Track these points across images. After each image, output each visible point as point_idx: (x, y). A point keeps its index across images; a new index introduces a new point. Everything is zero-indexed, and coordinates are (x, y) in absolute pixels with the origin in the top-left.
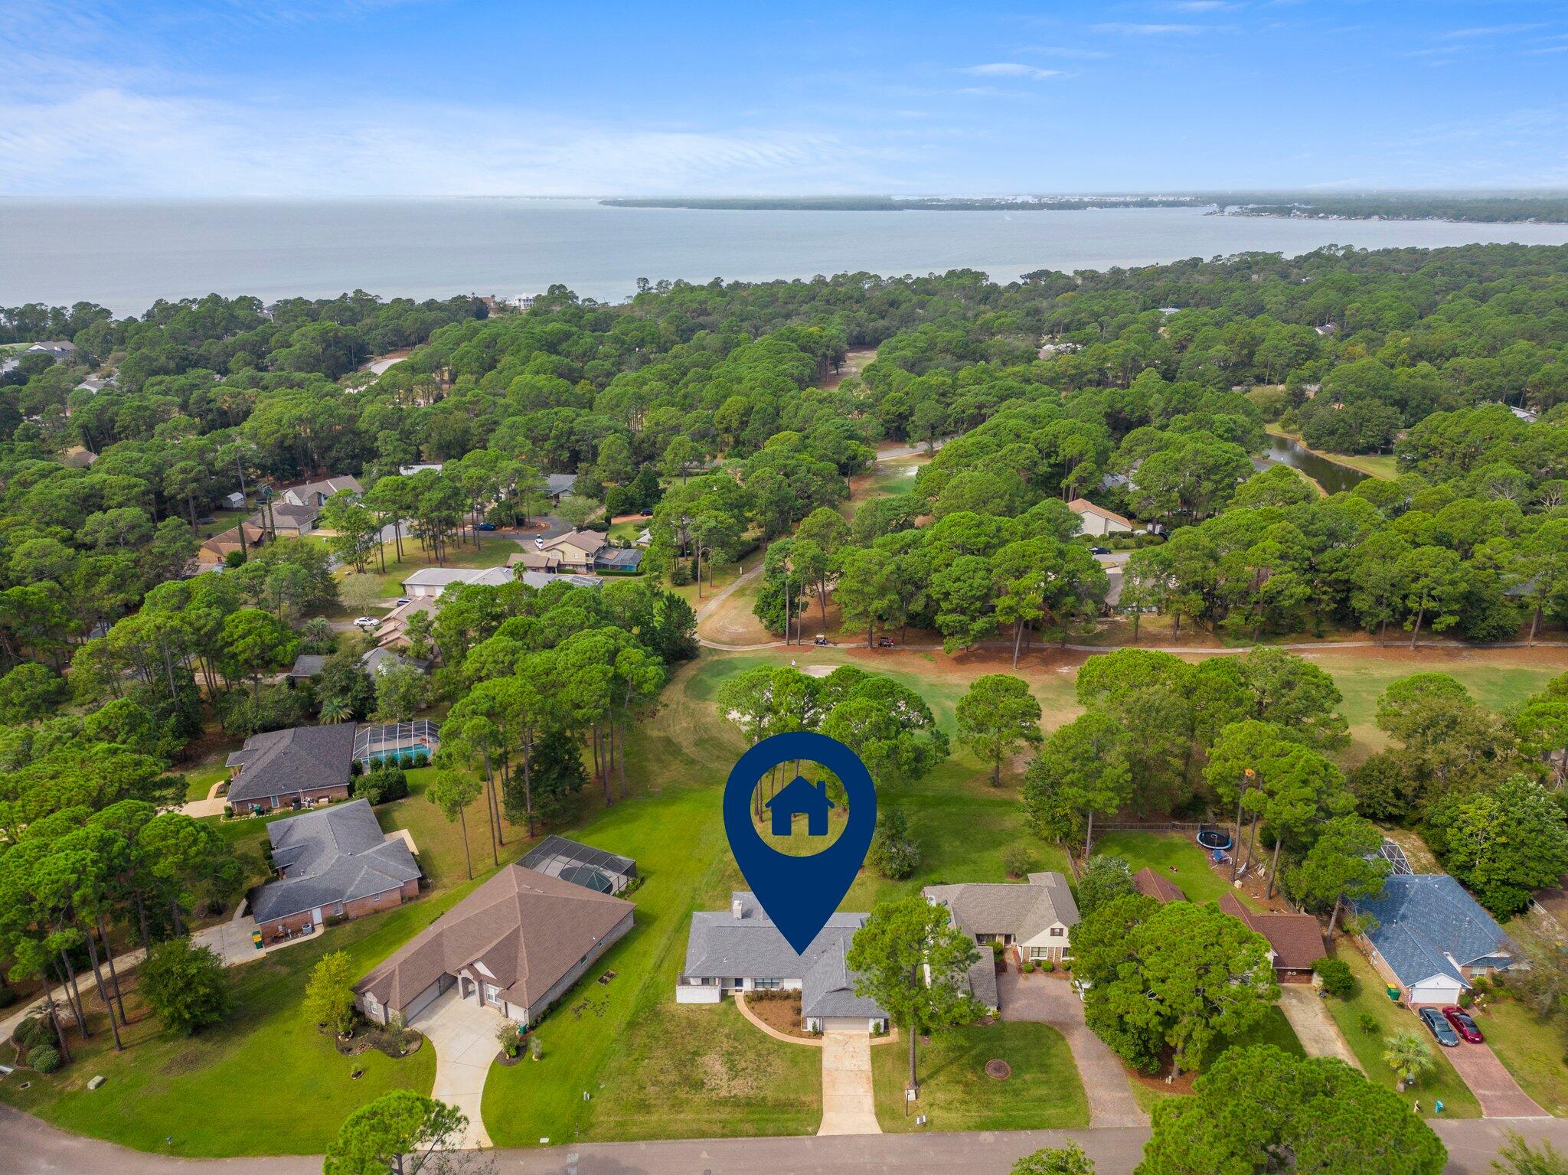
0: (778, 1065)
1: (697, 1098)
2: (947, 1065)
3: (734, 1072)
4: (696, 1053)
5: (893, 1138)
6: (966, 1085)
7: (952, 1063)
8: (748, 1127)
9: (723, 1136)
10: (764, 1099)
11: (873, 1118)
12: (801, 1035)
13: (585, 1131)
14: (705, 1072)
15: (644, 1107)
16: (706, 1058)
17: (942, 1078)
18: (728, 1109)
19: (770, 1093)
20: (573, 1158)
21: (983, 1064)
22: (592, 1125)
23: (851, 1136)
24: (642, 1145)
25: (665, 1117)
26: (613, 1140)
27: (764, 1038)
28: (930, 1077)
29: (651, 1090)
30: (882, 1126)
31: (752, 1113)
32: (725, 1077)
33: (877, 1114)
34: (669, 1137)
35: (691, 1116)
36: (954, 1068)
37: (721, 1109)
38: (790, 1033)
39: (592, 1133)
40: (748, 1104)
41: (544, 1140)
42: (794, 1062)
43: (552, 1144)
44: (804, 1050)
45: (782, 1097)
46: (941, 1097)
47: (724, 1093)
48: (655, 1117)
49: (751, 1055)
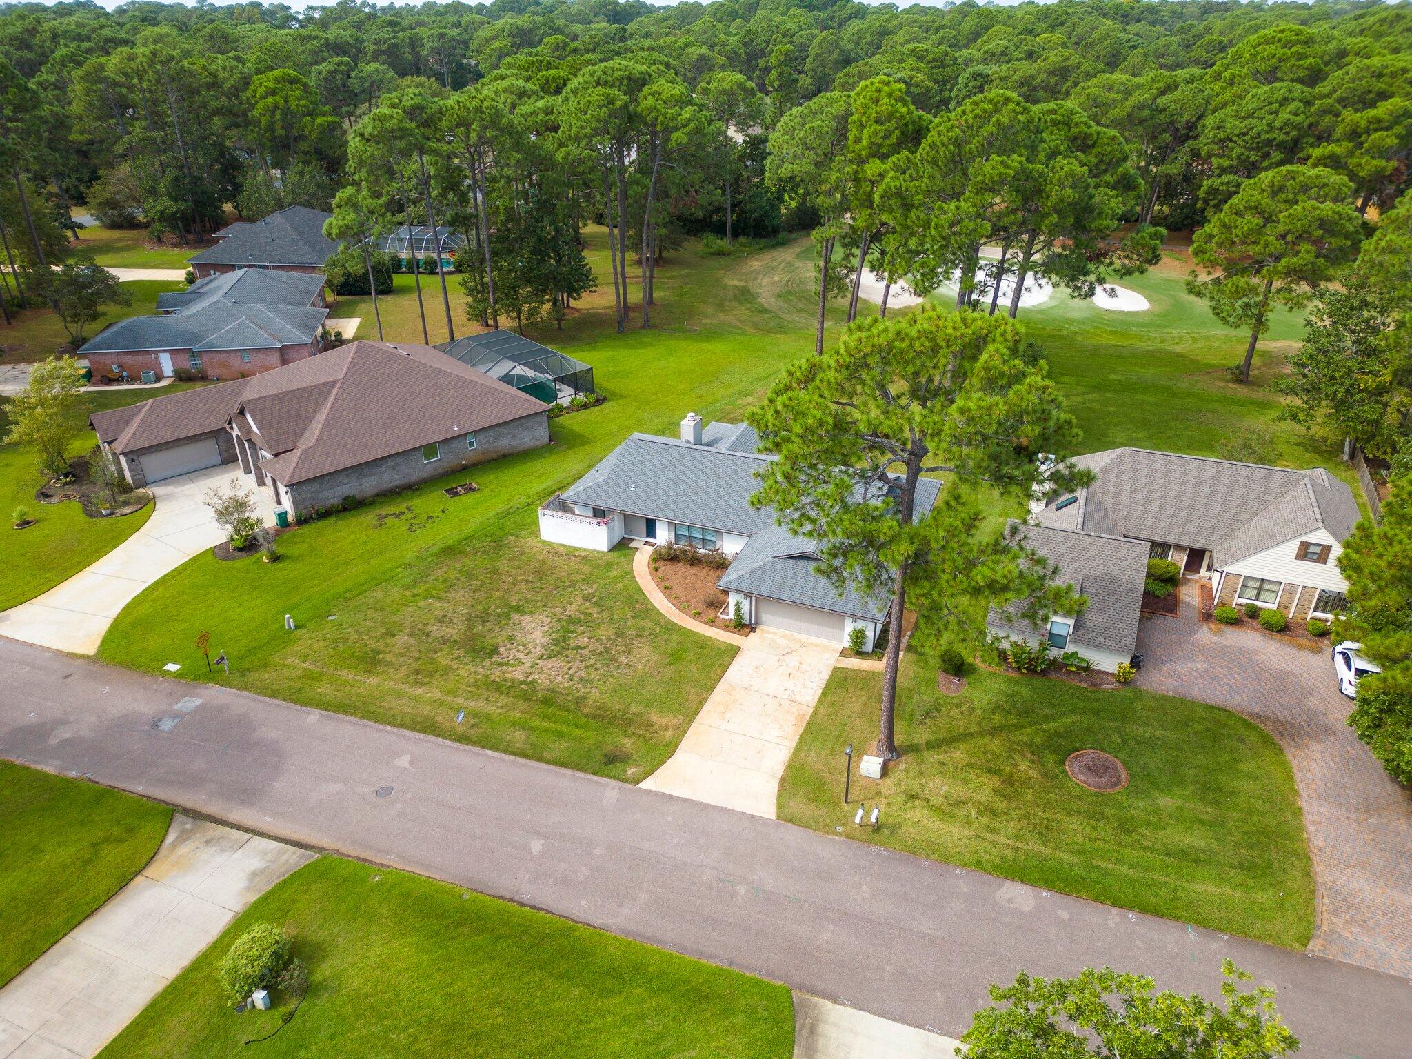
0: (643, 656)
1: (468, 671)
2: (980, 734)
3: (560, 646)
4: (518, 609)
5: (793, 834)
6: (1010, 780)
7: (993, 732)
8: (518, 737)
9: (463, 739)
10: (580, 700)
11: (773, 787)
12: (712, 623)
13: (243, 672)
14: (511, 639)
15: (371, 661)
16: (527, 618)
17: (957, 754)
18: (507, 700)
19: (595, 695)
20: (189, 704)
21: (1064, 755)
22: (264, 666)
23: (705, 807)
24: (313, 716)
25: (389, 685)
26: (274, 695)
27: (648, 610)
28: (930, 746)
29: (402, 639)
30: (780, 806)
31: (544, 717)
32: (539, 651)
33: (783, 782)
34: (368, 715)
35: (436, 695)
36: (995, 745)
37: (494, 696)
38: (697, 615)
39: (251, 677)
40: (546, 702)
41: (172, 667)
42: (674, 657)
43: (178, 675)
44: (703, 644)
45: (616, 704)
46: (939, 787)
47: (517, 674)
48: (372, 681)
49: (605, 631)
